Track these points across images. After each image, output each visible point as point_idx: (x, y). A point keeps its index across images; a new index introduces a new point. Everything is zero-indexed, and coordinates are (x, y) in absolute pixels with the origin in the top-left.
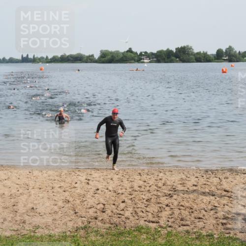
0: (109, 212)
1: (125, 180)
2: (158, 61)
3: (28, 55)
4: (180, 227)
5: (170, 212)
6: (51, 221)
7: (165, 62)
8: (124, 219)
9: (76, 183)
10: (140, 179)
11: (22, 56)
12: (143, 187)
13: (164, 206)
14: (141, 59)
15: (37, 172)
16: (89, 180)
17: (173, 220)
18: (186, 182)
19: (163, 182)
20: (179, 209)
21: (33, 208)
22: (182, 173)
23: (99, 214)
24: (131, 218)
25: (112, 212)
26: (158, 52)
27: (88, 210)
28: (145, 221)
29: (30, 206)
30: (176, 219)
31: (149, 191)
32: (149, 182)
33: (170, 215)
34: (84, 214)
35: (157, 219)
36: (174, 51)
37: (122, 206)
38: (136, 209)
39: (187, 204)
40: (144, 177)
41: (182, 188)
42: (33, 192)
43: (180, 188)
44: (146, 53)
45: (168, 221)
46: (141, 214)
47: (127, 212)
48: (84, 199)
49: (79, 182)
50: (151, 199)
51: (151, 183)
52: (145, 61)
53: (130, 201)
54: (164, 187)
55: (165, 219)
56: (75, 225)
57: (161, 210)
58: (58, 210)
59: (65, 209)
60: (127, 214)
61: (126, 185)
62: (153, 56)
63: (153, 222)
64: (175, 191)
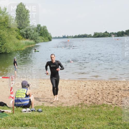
0: (92, 98)
1: (100, 85)
2: (118, 36)
3: (65, 35)
4: (120, 104)
5: (117, 99)
6: (69, 101)
7: (121, 36)
8: (98, 101)
9: (80, 86)
10: (106, 85)
11: (63, 36)
12: (107, 88)
13: (115, 96)
14: (111, 35)
15: (66, 81)
16: (86, 85)
17: (118, 102)
18: (126, 86)
19: (116, 86)
20: (121, 97)
21: (62, 96)
22: (124, 83)
23: (88, 98)
24: (101, 100)
25: (93, 98)
26: (118, 32)
27: (84, 97)
28: (106, 102)
29: (62, 95)
30: (119, 101)
31: (109, 89)
32: (110, 86)
33: (117, 100)
34: (82, 99)
35: (111, 101)
36: (125, 32)
37: (98, 95)
38: (103, 97)
39: (125, 95)
40: (108, 84)
41: (124, 89)
42: (63, 89)
43: (123, 88)
44: (113, 33)
45: (116, 102)
46: (105, 99)
47: (99, 98)
48: (83, 93)
49: (81, 86)
50: (110, 93)
51: (111, 86)
52: (113, 36)
53: (101, 94)
54: (116, 88)
55: (114, 101)
56: (78, 103)
57: (114, 97)
58: (72, 97)
59: (75, 96)
60: (99, 99)
61: (100, 87)
62: (116, 34)
63: (109, 102)
64: (120, 90)
